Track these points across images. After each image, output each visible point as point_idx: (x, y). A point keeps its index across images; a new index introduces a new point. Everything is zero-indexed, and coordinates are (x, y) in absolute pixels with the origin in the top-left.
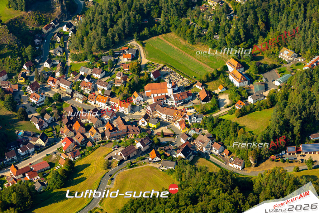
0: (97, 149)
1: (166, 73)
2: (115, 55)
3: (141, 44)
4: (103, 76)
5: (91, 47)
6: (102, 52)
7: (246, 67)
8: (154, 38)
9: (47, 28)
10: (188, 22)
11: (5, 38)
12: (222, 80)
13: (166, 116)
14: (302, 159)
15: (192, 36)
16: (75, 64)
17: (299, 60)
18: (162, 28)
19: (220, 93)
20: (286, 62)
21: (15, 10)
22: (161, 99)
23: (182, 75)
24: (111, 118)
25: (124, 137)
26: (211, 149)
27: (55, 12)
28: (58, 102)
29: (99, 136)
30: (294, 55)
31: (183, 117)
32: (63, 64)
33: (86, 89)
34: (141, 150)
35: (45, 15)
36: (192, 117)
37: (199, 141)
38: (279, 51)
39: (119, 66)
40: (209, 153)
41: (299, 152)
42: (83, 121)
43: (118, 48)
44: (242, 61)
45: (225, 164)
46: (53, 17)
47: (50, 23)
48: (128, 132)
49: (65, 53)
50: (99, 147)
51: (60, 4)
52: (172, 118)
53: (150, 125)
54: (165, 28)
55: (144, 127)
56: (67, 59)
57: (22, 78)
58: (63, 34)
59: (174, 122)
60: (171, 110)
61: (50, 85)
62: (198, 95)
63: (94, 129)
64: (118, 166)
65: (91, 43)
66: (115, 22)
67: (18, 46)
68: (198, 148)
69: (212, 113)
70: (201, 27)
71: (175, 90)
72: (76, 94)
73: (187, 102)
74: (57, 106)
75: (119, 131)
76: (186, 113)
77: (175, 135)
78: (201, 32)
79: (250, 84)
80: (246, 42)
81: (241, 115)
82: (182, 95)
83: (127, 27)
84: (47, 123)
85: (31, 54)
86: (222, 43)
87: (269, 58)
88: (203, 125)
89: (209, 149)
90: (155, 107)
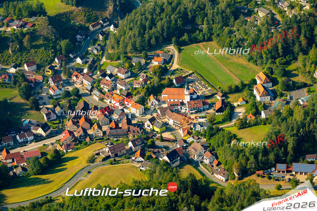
0: (92, 145)
1: (192, 80)
2: (147, 58)
3: (178, 49)
4: (127, 77)
5: (126, 47)
6: (137, 54)
7: (274, 82)
8: (194, 45)
9: (93, 26)
10: (231, 32)
11: (43, 29)
12: (245, 93)
13: (174, 122)
14: (289, 178)
15: (230, 46)
16: (108, 63)
18: (204, 36)
19: (238, 105)
21: (67, 4)
22: (175, 105)
23: (207, 84)
24: (119, 118)
25: (124, 137)
26: (203, 158)
27: (107, 10)
28: (76, 97)
29: (100, 133)
31: (189, 124)
32: (94, 62)
33: (105, 87)
34: (132, 150)
35: (95, 13)
36: (196, 125)
37: (192, 148)
38: (315, 70)
40: (200, 162)
41: (288, 172)
42: (92, 117)
43: (154, 51)
44: (274, 76)
45: (211, 174)
46: (104, 16)
47: (99, 21)
48: (129, 133)
49: (102, 51)
50: (95, 143)
51: (113, 3)
52: (179, 124)
53: (154, 129)
54: (207, 36)
55: (149, 130)
56: (102, 58)
57: (49, 70)
58: (108, 33)
59: (180, 128)
60: (179, 116)
61: (74, 80)
62: (215, 106)
63: (96, 125)
64: (102, 161)
65: (127, 43)
66: (155, 25)
67: (54, 39)
68: (191, 155)
69: (221, 124)
70: (244, 38)
71: (193, 98)
72: (95, 91)
73: (202, 111)
74: (73, 101)
75: (120, 130)
76: (193, 120)
77: (175, 141)
78: (242, 43)
79: (273, 100)
80: (284, 57)
81: (242, 127)
82: (197, 102)
83: (166, 30)
84: (55, 115)
85: (66, 48)
86: (258, 56)
87: (304, 76)
88: (203, 133)
89: (201, 158)
90: (165, 111)
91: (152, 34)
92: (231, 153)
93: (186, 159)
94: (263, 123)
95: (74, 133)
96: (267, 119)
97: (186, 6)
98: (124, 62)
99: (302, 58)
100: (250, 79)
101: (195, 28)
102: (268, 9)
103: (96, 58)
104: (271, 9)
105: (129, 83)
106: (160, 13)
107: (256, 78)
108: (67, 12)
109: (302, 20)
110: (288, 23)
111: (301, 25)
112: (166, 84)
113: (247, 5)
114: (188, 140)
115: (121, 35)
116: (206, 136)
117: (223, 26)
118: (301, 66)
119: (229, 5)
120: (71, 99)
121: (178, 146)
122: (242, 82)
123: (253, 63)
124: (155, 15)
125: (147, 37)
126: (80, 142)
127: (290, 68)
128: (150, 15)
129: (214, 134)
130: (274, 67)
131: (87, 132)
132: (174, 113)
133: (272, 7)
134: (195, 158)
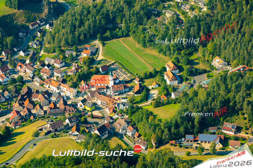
0: (36, 122)
1: (114, 68)
2: (78, 51)
3: (102, 44)
4: (62, 66)
5: (60, 42)
6: (69, 48)
7: (181, 69)
8: (115, 40)
9: (32, 25)
10: (144, 29)
12: (158, 79)
13: (101, 102)
14: (196, 146)
15: (144, 40)
16: (45, 55)
17: (228, 68)
18: (123, 32)
19: (153, 88)
20: (216, 68)
21: (10, 8)
22: (102, 89)
23: (127, 71)
24: (57, 100)
25: (61, 115)
26: (126, 131)
27: (43, 12)
28: (20, 83)
29: (42, 112)
30: (224, 64)
31: (114, 104)
32: (34, 54)
33: (44, 74)
34: (68, 126)
35: (33, 15)
36: (120, 105)
37: (117, 123)
38: (213, 59)
39: (78, 60)
40: (124, 134)
41: (195, 141)
42: (34, 99)
43: (82, 45)
44: (180, 64)
45: (133, 144)
46: (41, 17)
47: (37, 21)
48: (65, 112)
49: (40, 46)
50: (38, 120)
51: (48, 6)
52: (106, 104)
53: (86, 108)
54: (126, 32)
55: (81, 109)
56: (41, 51)
58: (45, 31)
59: (106, 107)
60: (106, 98)
61: (18, 69)
62: (134, 89)
63: (38, 106)
64: (45, 135)
65: (61, 39)
66: (83, 24)
67: (1, 36)
68: (116, 129)
69: (139, 104)
70: (155, 34)
71: (116, 82)
72: (36, 78)
73: (124, 93)
74: (18, 87)
75: (58, 109)
76: (117, 101)
77: (103, 118)
78: (153, 38)
79: (180, 84)
80: (187, 49)
81: (157, 106)
82: (119, 86)
83: (92, 29)
84: (4, 99)
85: (11, 44)
86: (167, 49)
87: (204, 64)
88: (126, 111)
89: (124, 131)
90: (94, 94)
91: (81, 31)
92: (149, 127)
93: (113, 132)
94: (173, 102)
95: (20, 112)
96: (177, 99)
97: (108, 9)
98: (59, 55)
99: (202, 50)
100: (161, 67)
101: (116, 27)
102: (173, 11)
103: (35, 51)
104: (176, 11)
105: (63, 71)
106: (87, 15)
107: (166, 66)
108: (10, 14)
109: (201, 19)
110: (190, 22)
111: (200, 23)
112: (94, 72)
113: (156, 8)
114: (113, 117)
115: (56, 32)
116: (128, 113)
117: (138, 24)
118: (201, 56)
119: (142, 8)
120: (17, 85)
121: (106, 122)
122: (155, 70)
123: (162, 54)
124: (83, 16)
125: (77, 34)
126: (26, 120)
127: (192, 58)
128: (79, 16)
129: (135, 112)
130: (180, 57)
131: (31, 112)
132: (101, 95)
133: (177, 9)
134: (120, 131)
